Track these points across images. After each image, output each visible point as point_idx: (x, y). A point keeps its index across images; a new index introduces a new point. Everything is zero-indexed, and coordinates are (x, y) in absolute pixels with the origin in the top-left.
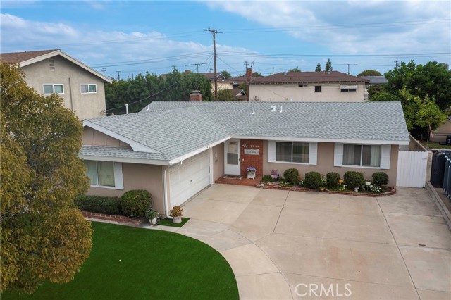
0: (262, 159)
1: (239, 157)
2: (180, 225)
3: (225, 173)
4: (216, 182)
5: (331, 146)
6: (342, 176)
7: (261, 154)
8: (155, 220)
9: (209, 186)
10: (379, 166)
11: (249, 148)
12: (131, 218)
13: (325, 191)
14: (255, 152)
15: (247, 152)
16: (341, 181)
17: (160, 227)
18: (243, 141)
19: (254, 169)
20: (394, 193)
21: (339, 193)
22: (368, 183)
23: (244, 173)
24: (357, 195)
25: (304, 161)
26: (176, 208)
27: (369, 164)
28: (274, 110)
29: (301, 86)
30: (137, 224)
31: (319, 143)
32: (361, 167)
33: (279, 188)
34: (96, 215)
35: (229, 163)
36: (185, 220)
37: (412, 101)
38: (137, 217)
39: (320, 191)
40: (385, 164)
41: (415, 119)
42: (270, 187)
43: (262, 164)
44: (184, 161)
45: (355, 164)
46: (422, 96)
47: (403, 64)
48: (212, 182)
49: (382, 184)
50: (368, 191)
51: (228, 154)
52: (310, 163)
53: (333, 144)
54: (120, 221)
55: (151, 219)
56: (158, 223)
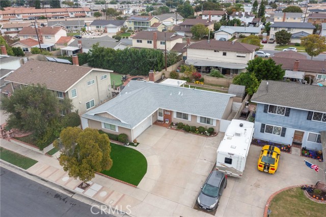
1: (163, 114)
2: (136, 146)
3: (158, 120)
5: (196, 116)
7: (171, 115)
8: (128, 144)
9: (150, 126)
10: (212, 125)
11: (166, 113)
12: (121, 142)
13: (191, 133)
14: (169, 114)
16: (197, 130)
17: (130, 147)
18: (164, 110)
19: (168, 120)
22: (206, 132)
24: (202, 136)
25: (187, 119)
26: (135, 139)
27: (209, 124)
29: (215, 51)
30: (122, 144)
31: (192, 115)
32: (206, 124)
33: (175, 130)
35: (159, 116)
36: (138, 144)
38: (123, 143)
39: (189, 133)
40: (215, 124)
42: (172, 129)
43: (171, 118)
45: (204, 123)
48: (152, 124)
49: (211, 132)
51: (159, 112)
52: (189, 120)
54: (118, 143)
56: (129, 145)
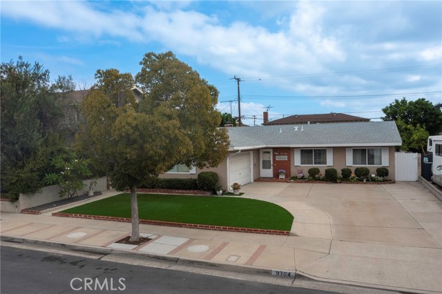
0: (290, 164)
1: (272, 163)
2: (239, 195)
3: (261, 176)
4: (255, 181)
5: (343, 149)
6: (353, 171)
7: (289, 160)
8: (221, 192)
9: (250, 183)
10: (381, 164)
11: (279, 155)
12: (204, 190)
13: (340, 183)
14: (285, 158)
15: (278, 158)
16: (353, 175)
17: (225, 196)
18: (275, 149)
19: (284, 171)
20: (394, 182)
21: (351, 183)
22: (373, 176)
23: (276, 175)
24: (365, 183)
25: (323, 164)
26: (235, 184)
27: (373, 164)
28: (296, 129)
30: (208, 194)
31: (334, 148)
32: (367, 165)
33: (306, 182)
34: (177, 191)
35: (263, 168)
36: (242, 194)
37: (406, 129)
38: (208, 190)
39: (337, 183)
40: (385, 162)
41: (410, 144)
42: (298, 182)
43: (290, 168)
44: (242, 151)
45: (362, 164)
46: (414, 125)
47: (397, 101)
48: (252, 181)
49: (384, 176)
50: (374, 181)
51: (263, 161)
52: (328, 165)
53: (344, 148)
54: (196, 193)
55: (219, 190)
56: (223, 194)
